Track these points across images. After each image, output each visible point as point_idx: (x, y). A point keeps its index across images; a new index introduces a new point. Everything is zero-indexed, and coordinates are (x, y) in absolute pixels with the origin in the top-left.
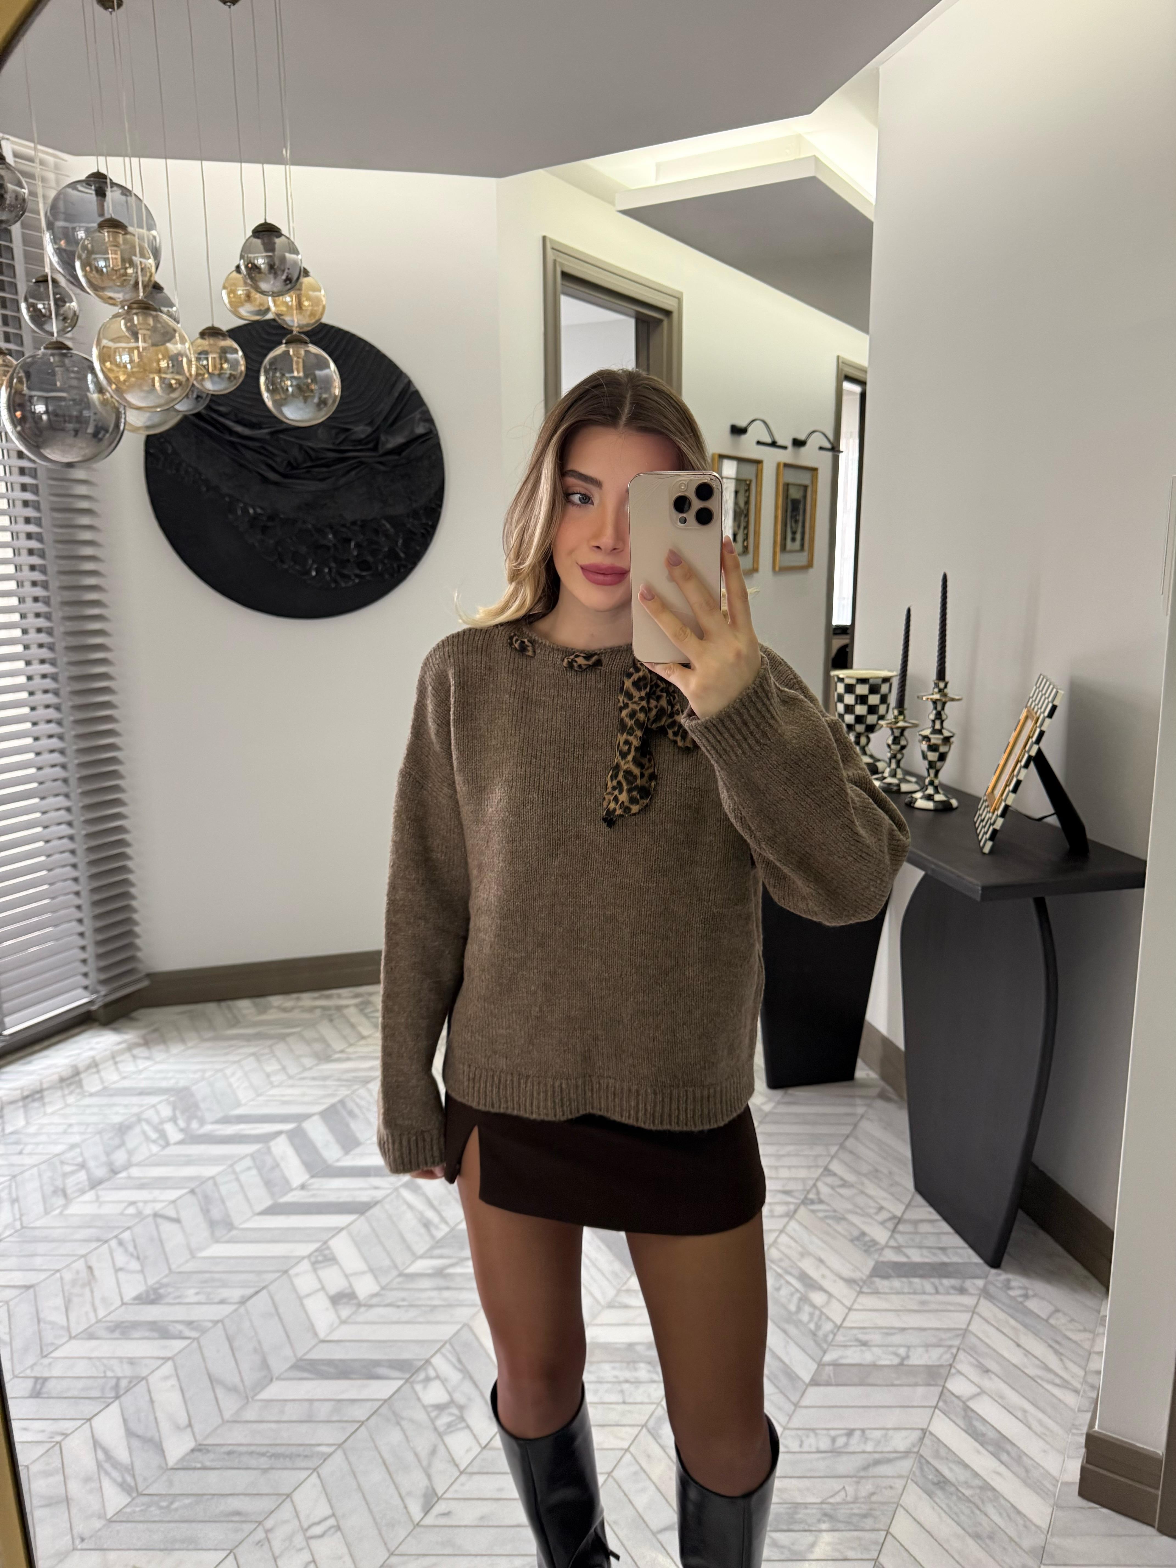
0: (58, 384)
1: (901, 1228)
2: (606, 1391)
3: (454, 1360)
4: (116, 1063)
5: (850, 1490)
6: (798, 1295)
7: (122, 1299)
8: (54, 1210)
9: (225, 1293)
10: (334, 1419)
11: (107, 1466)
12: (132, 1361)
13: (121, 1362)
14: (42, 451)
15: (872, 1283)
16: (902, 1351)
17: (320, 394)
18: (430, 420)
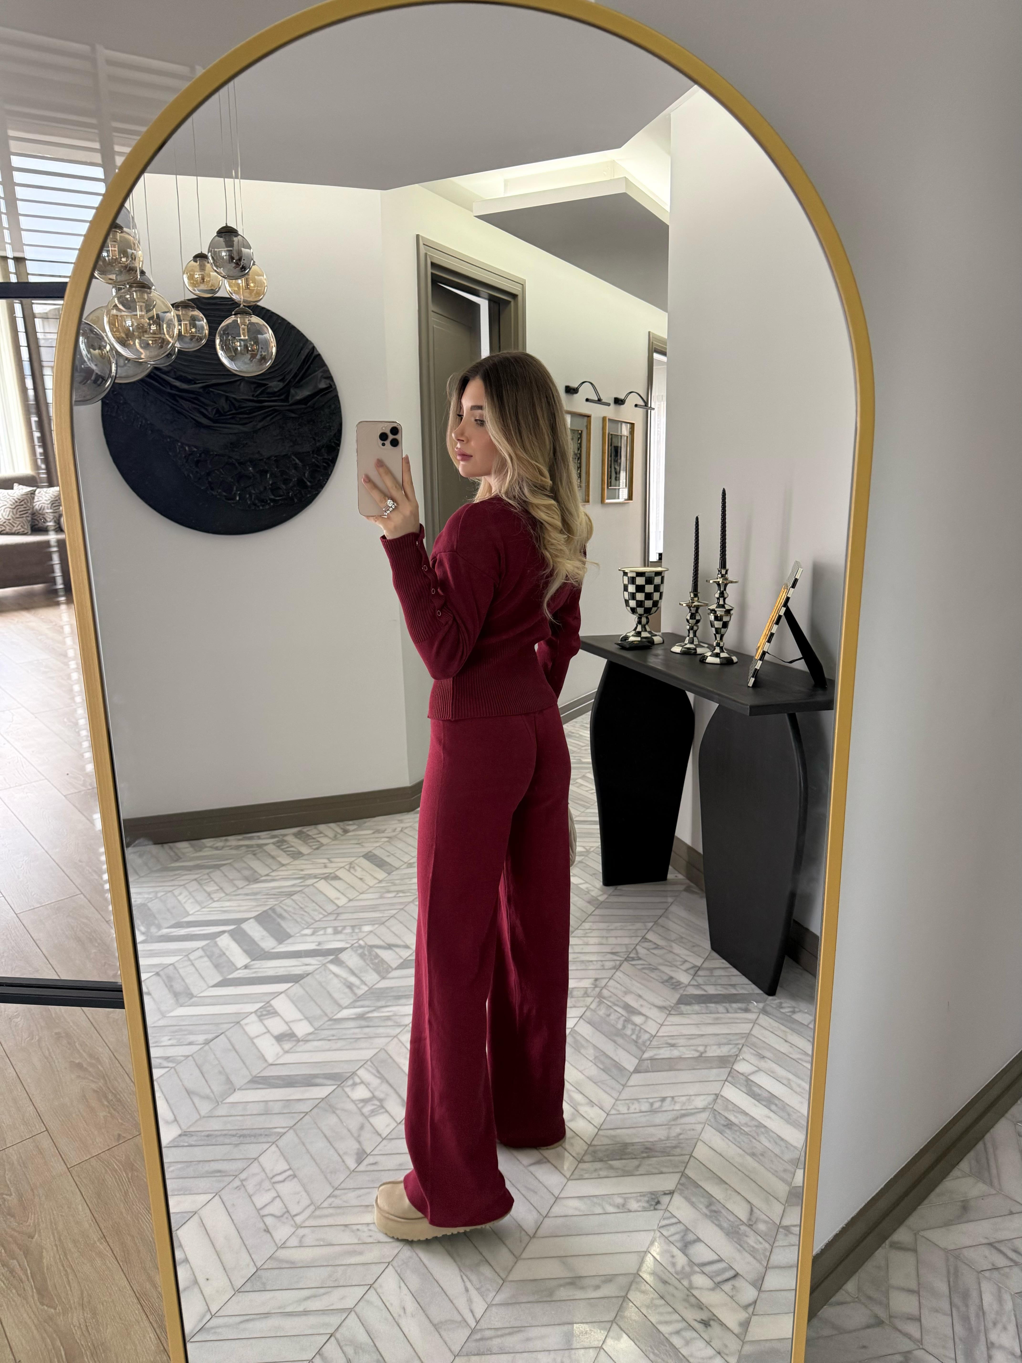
1: (700, 973)
3: (374, 1072)
5: (665, 1133)
6: (623, 1018)
9: (191, 1038)
10: (285, 1112)
15: (678, 1008)
16: (701, 1049)
17: (262, 352)
18: (330, 378)
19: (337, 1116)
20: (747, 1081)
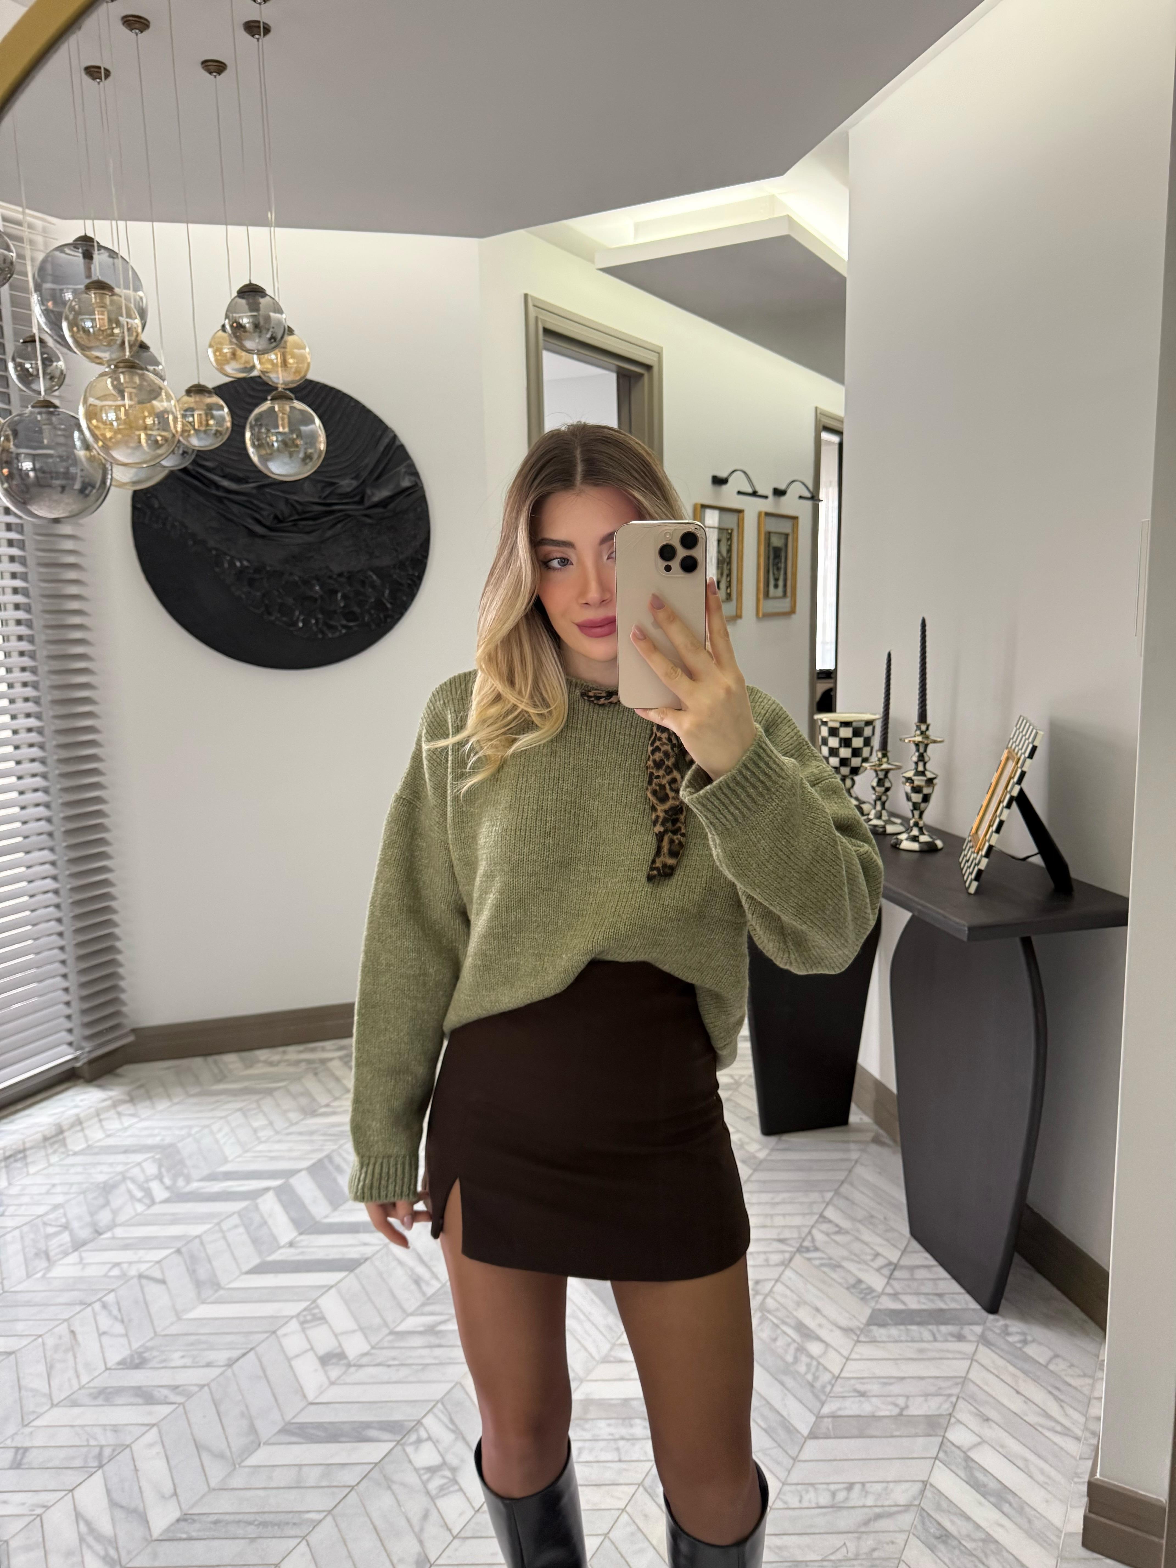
0: (46, 441)
1: (897, 1274)
2: (602, 1450)
3: (446, 1420)
4: (100, 1121)
5: (852, 1546)
6: (794, 1346)
7: (105, 1364)
8: (36, 1273)
9: (212, 1356)
10: (324, 1484)
11: (90, 1540)
12: (116, 1429)
13: (105, 1430)
14: (29, 507)
15: (870, 1331)
16: (901, 1401)
17: (306, 449)
18: (416, 474)
19: (393, 1493)
20: (966, 1461)
